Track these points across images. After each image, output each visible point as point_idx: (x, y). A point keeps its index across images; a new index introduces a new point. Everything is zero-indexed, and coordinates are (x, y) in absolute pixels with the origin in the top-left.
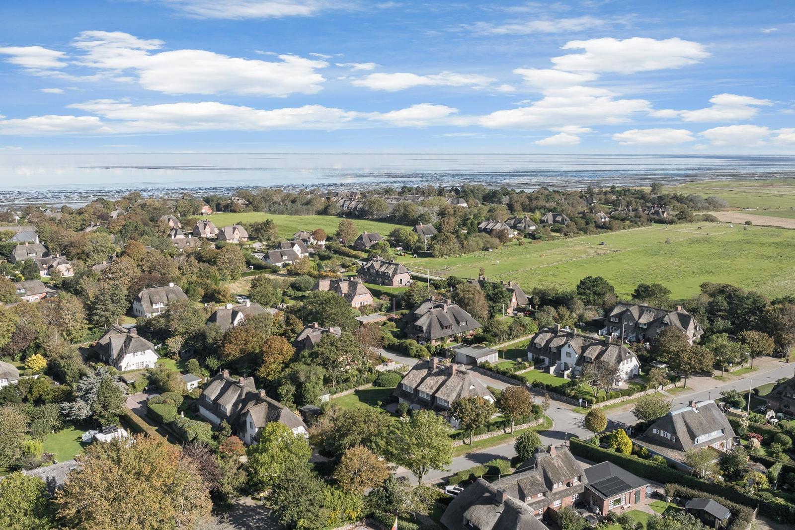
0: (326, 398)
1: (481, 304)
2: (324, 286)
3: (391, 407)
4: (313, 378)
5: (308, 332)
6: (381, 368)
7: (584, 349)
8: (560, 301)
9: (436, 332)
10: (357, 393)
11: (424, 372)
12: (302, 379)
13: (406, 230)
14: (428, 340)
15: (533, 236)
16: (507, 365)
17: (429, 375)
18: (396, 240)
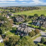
0: (5, 32)
1: (24, 17)
2: (3, 16)
3: (16, 33)
4: (3, 29)
5: (2, 22)
6: (13, 27)
7: (40, 22)
8: (33, 17)
9: (19, 21)
10: (10, 31)
11: (21, 27)
12: (2, 30)
13: (12, 10)
14: (18, 22)
15: (25, 11)
16: (30, 25)
17: (22, 28)
18: (11, 11)
